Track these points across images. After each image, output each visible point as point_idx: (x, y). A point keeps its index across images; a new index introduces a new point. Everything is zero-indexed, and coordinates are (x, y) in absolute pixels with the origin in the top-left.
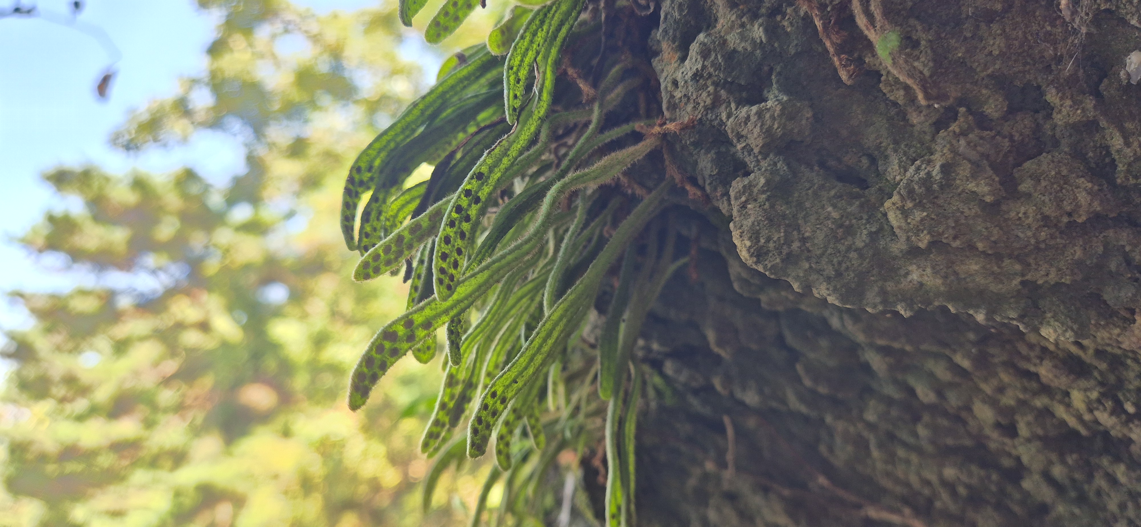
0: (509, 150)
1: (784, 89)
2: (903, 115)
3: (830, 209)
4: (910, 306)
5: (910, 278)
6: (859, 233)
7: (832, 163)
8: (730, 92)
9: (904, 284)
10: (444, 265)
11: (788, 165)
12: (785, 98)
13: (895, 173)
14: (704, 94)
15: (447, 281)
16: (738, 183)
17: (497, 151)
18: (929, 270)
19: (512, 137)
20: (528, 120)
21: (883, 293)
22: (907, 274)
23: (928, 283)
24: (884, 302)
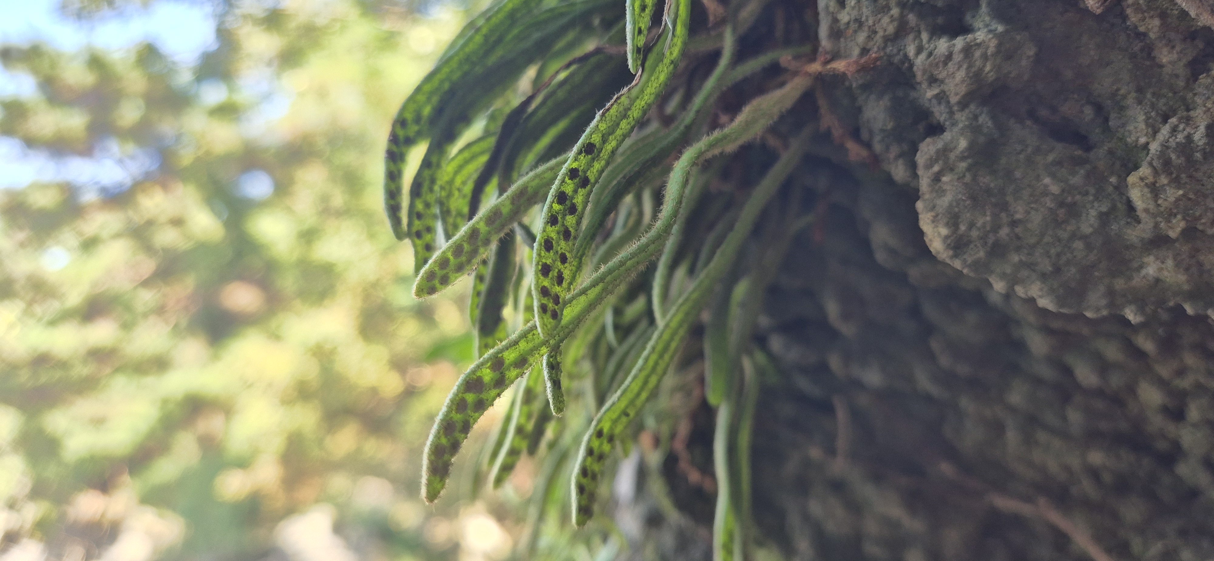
0: (629, 109)
1: (999, 14)
2: (1149, 50)
3: (1047, 180)
4: (1141, 309)
5: (1144, 272)
6: (1084, 215)
7: (1044, 113)
8: (921, 16)
9: (1137, 281)
10: (546, 283)
11: (993, 118)
12: (1000, 28)
13: (1139, 134)
14: (886, 20)
15: (551, 305)
16: (928, 145)
17: (613, 111)
18: (1170, 263)
19: (635, 92)
20: (657, 66)
21: (1111, 293)
22: (1141, 267)
23: (1168, 280)
24: (1111, 305)
